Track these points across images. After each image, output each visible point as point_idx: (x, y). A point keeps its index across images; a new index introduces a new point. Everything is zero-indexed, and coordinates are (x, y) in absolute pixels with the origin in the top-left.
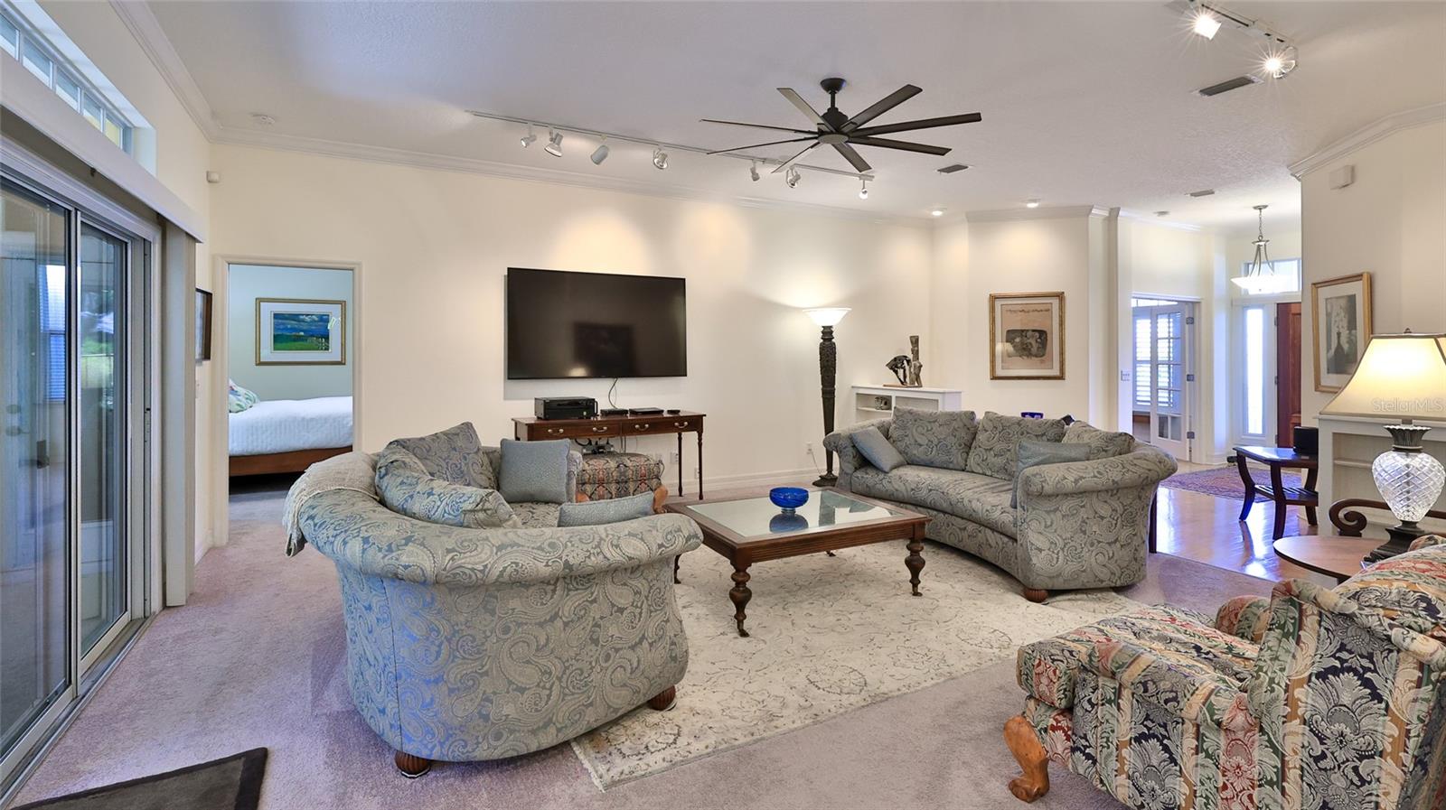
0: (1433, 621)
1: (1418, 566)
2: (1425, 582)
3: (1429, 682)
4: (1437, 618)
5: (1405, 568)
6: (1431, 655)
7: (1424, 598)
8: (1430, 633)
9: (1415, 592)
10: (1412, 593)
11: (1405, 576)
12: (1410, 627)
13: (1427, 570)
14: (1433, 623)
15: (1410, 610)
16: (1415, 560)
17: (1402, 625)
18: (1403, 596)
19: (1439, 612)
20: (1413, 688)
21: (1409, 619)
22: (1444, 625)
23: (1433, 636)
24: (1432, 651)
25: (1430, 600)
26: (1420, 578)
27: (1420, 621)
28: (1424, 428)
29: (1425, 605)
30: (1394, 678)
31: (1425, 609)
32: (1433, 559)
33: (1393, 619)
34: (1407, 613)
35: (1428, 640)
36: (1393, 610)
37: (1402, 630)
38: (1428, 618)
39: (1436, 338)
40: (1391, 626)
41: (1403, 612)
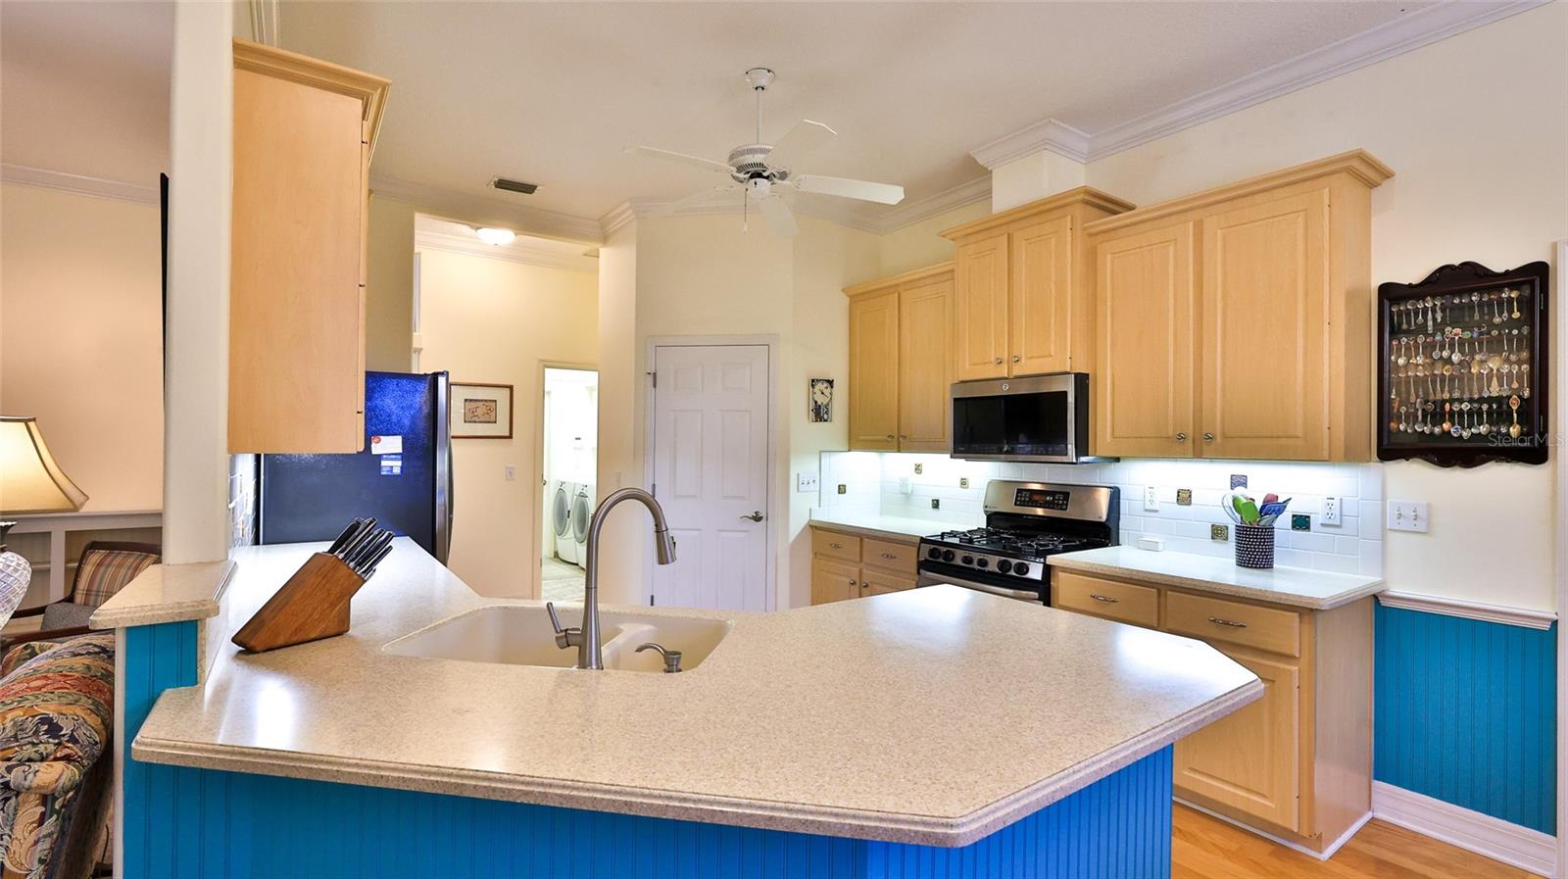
0: (57, 741)
1: (32, 684)
2: (43, 701)
3: (53, 811)
4: (58, 737)
5: (18, 693)
6: (57, 780)
7: (46, 720)
8: (52, 757)
9: (33, 717)
10: (30, 719)
11: (19, 702)
12: (30, 760)
13: (44, 686)
14: (55, 744)
15: (29, 739)
16: (28, 678)
17: (21, 763)
18: (19, 727)
19: (62, 729)
20: (35, 828)
21: (29, 751)
22: (67, 741)
23: (56, 759)
24: (57, 777)
25: (52, 719)
26: (37, 698)
27: (41, 748)
28: (10, 523)
29: (46, 727)
30: (11, 830)
31: (46, 732)
32: (48, 671)
33: (9, 759)
34: (25, 745)
35: (52, 766)
36: (9, 748)
37: (23, 768)
38: (51, 740)
39: (26, 422)
40: (9, 770)
41: (20, 746)
